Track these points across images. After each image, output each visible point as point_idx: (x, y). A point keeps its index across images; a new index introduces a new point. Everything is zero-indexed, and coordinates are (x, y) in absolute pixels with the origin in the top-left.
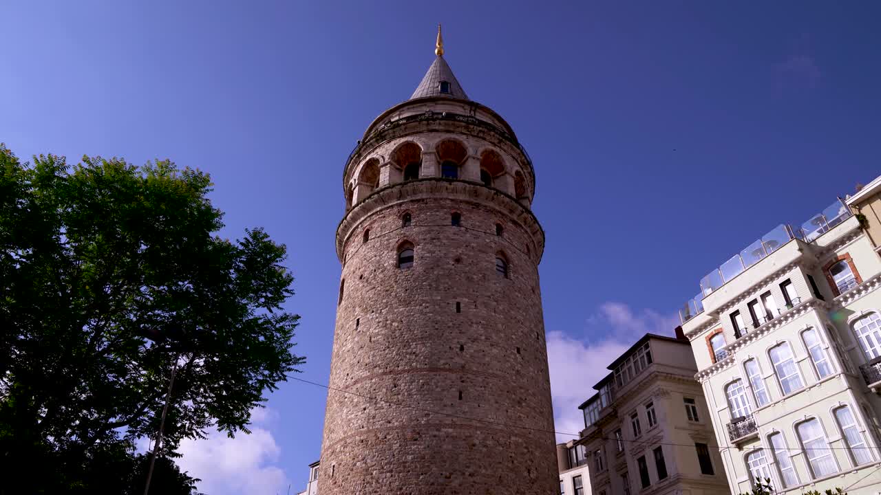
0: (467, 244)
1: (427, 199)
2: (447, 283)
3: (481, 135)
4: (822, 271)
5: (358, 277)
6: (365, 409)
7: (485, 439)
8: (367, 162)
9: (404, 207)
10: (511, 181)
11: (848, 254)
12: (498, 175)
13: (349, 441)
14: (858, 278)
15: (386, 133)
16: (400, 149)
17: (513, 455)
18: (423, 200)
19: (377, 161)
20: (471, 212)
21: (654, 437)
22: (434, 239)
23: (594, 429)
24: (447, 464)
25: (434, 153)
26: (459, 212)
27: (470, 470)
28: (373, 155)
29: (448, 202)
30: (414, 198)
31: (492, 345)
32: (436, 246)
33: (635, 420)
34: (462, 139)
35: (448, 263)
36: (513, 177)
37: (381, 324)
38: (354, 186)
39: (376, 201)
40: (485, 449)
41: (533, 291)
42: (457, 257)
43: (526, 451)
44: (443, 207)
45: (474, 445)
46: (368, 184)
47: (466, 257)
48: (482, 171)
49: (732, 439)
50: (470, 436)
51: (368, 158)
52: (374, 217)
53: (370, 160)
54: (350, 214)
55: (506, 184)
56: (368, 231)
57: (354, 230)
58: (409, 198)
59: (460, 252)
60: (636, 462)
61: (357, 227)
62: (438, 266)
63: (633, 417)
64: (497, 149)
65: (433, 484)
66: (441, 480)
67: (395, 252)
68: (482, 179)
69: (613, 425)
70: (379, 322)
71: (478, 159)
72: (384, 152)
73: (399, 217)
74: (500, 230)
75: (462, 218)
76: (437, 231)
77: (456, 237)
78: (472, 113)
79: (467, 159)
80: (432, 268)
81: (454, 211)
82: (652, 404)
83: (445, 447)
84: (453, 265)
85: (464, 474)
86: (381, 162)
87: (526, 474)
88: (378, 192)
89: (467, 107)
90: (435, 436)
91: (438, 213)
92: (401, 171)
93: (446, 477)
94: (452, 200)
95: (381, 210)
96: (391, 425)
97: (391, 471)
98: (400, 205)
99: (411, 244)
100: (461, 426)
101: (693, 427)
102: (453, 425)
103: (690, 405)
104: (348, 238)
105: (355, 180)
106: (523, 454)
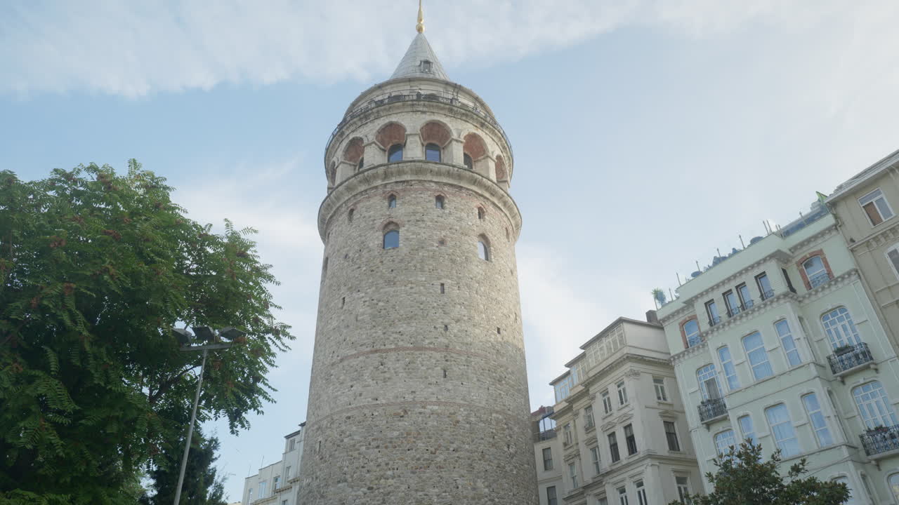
0: (450, 226)
1: (411, 180)
2: (432, 265)
3: (464, 118)
4: (795, 266)
5: (342, 256)
6: (352, 387)
7: (468, 416)
8: (351, 141)
9: (388, 189)
10: (492, 165)
11: (821, 250)
12: (479, 158)
13: (335, 417)
14: (830, 273)
15: (370, 112)
16: (383, 129)
17: (494, 431)
18: (407, 181)
19: (361, 139)
20: (454, 195)
21: (625, 415)
22: (418, 221)
23: (565, 404)
24: (433, 440)
25: (418, 134)
26: (443, 195)
27: (455, 446)
28: (357, 134)
29: (433, 184)
30: (399, 180)
31: (474, 326)
32: (420, 228)
33: (606, 397)
34: (444, 122)
35: (433, 246)
36: (494, 161)
37: (367, 303)
38: (336, 165)
39: (360, 182)
40: (468, 426)
41: (512, 273)
42: (440, 240)
43: (506, 426)
44: (428, 190)
45: (458, 422)
46: (351, 163)
47: (449, 239)
48: (465, 154)
49: (702, 420)
50: (454, 413)
51: (351, 137)
52: (359, 198)
53: (354, 139)
54: (334, 193)
55: (488, 168)
56: (352, 211)
57: (338, 208)
58: (394, 180)
59: (444, 234)
60: (607, 438)
61: (341, 206)
62: (423, 248)
63: (604, 395)
64: (479, 132)
65: (418, 459)
66: (426, 456)
67: (381, 233)
68: (465, 162)
69: (584, 402)
70: (365, 302)
71: (461, 142)
72: (369, 132)
73: (385, 198)
74: (481, 213)
75: (446, 201)
76: (421, 213)
77: (440, 219)
78: (455, 94)
79: (451, 142)
80: (417, 250)
81: (438, 194)
82: (623, 383)
83: (430, 423)
84: (437, 247)
85: (448, 449)
86: (366, 141)
87: (506, 449)
88: (363, 172)
89: (451, 89)
90: (420, 413)
91: (422, 195)
92: (384, 151)
93: (432, 453)
94: (436, 183)
95: (366, 191)
96: (378, 402)
97: (378, 447)
98: (385, 185)
99: (397, 225)
100: (446, 404)
101: (661, 406)
102: (438, 403)
103: (659, 385)
104: (331, 217)
105: (338, 158)
106: (503, 429)
